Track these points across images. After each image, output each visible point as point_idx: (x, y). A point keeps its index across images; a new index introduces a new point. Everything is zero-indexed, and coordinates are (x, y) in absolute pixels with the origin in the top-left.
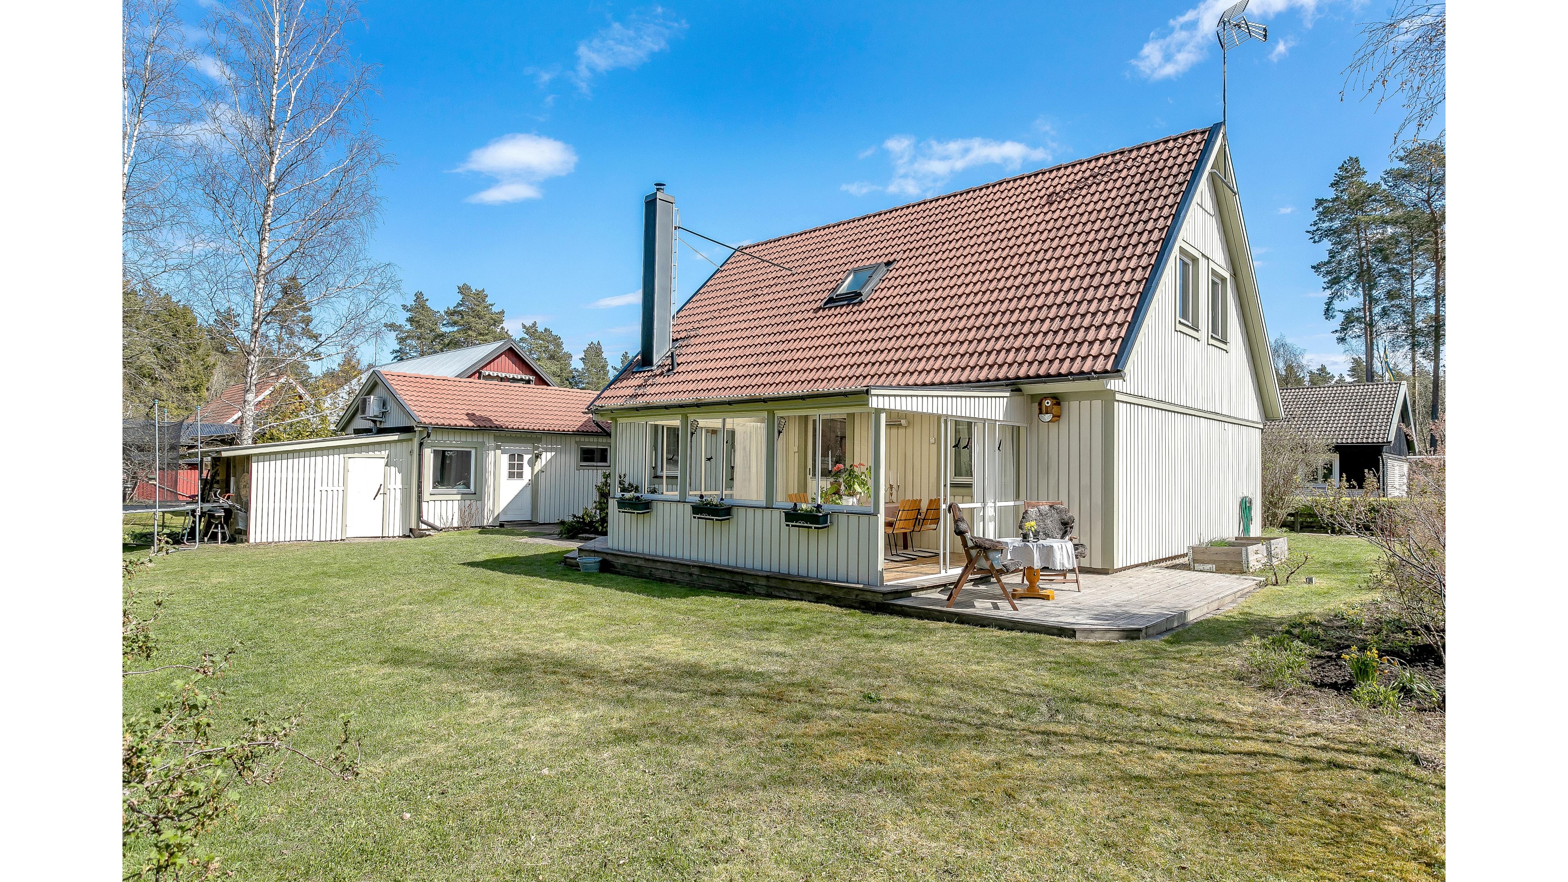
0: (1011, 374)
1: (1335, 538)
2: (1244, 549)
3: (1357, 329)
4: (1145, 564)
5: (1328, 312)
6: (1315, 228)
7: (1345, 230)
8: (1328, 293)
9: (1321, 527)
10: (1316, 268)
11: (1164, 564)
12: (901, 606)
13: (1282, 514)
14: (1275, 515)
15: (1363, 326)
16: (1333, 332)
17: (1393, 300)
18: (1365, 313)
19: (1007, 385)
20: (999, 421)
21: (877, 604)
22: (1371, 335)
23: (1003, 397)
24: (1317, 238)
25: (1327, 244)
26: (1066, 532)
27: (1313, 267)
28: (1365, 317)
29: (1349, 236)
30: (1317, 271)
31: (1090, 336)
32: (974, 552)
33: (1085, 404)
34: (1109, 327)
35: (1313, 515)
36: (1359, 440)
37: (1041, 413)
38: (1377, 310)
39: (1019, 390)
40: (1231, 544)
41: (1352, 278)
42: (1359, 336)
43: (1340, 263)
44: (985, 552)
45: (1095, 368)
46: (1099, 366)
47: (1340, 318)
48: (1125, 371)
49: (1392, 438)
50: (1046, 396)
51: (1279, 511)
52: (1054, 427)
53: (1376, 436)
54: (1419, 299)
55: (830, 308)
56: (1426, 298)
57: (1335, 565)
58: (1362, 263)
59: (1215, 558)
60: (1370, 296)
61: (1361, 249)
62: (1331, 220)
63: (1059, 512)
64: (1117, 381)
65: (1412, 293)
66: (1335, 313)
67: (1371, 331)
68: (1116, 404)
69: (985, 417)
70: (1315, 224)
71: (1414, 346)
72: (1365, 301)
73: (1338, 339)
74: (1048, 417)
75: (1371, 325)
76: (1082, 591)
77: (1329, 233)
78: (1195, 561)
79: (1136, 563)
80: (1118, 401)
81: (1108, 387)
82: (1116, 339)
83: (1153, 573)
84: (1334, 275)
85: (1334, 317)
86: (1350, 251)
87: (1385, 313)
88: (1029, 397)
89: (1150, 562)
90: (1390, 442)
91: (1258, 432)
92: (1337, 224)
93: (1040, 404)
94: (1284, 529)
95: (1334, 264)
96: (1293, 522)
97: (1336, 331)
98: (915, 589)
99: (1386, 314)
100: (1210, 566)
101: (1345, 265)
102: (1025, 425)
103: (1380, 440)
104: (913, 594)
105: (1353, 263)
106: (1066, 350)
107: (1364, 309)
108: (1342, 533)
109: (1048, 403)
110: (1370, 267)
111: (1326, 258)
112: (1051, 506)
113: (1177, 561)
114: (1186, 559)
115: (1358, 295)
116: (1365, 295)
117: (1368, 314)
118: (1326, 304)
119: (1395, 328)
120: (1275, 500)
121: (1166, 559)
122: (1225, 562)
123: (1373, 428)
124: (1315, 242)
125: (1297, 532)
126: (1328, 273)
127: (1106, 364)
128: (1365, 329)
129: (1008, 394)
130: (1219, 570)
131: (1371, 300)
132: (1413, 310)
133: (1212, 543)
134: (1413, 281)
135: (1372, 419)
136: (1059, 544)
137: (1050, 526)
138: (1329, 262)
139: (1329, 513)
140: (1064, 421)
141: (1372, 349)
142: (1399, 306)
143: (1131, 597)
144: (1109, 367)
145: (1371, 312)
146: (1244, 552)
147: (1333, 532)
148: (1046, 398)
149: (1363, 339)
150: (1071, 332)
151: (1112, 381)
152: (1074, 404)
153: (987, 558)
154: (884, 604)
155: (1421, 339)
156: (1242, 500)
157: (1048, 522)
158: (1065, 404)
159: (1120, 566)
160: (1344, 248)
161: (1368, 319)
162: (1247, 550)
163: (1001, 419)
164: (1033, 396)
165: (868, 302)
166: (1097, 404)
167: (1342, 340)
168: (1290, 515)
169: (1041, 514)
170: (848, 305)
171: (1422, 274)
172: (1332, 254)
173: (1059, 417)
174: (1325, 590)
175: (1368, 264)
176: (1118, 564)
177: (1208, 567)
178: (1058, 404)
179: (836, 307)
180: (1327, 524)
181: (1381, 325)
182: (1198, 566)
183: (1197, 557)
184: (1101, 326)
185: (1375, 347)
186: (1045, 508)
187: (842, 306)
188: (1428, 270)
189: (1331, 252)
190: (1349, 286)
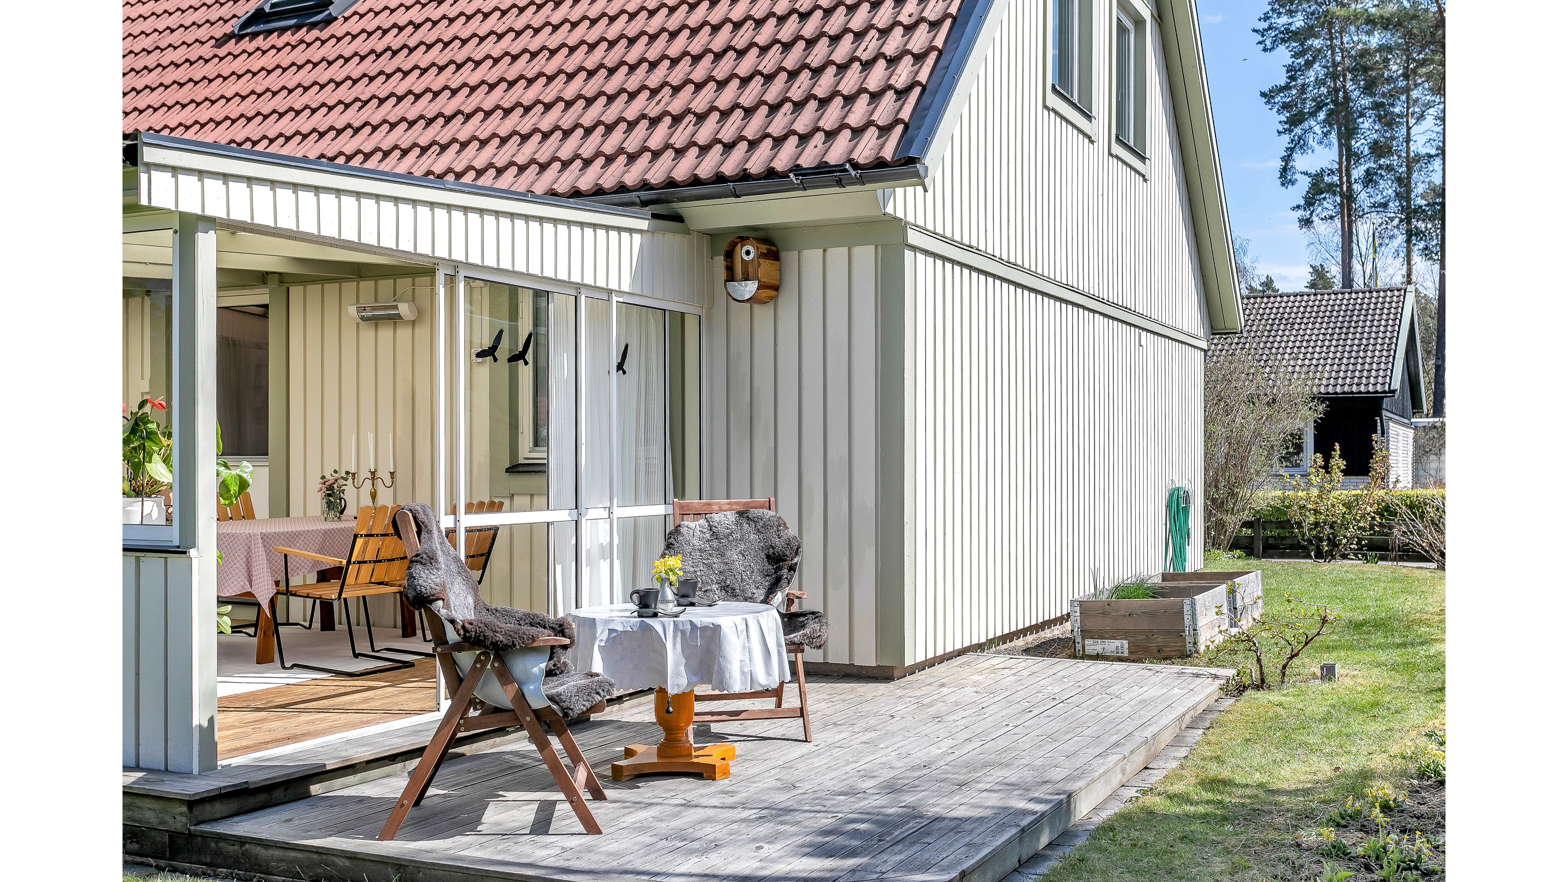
0: (656, 176)
1: (1325, 567)
2: (1187, 601)
3: (1329, 204)
4: (979, 647)
5: (1286, 176)
6: (1266, 25)
7: (1309, 32)
8: (1286, 138)
9: (1299, 546)
10: (1268, 96)
11: (1020, 643)
12: (242, 841)
13: (1233, 522)
14: (1220, 526)
15: (1338, 199)
16: (1293, 209)
17: (1380, 156)
18: (1341, 179)
19: (645, 204)
20: (620, 293)
21: (173, 835)
22: (1349, 216)
23: (631, 231)
24: (1268, 43)
25: (1283, 55)
26: (778, 580)
27: (1263, 95)
28: (1342, 184)
29: (1317, 43)
30: (1268, 102)
31: (849, 84)
32: (466, 659)
33: (836, 255)
34: (893, 61)
35: (1285, 524)
36: (1346, 388)
37: (731, 277)
38: (1358, 172)
39: (678, 218)
40: (1157, 593)
41: (1322, 115)
42: (1332, 218)
43: (1303, 89)
44: (498, 657)
45: (855, 156)
46: (865, 151)
47: (1303, 184)
48: (927, 161)
49: (1396, 384)
50: (743, 235)
51: (1229, 519)
52: (763, 313)
53: (1372, 380)
54: (1418, 158)
55: (255, 35)
56: (1430, 156)
57: (1357, 626)
58: (1336, 90)
59: (1128, 625)
60: (1349, 148)
61: (1335, 65)
62: (1290, 13)
63: (762, 527)
64: (910, 190)
65: (1408, 148)
66: (1295, 177)
67: (1349, 210)
68: (908, 254)
69: (576, 278)
70: (1266, 18)
71: (1411, 235)
72: (1341, 156)
73: (1300, 221)
74: (749, 288)
75: (1349, 197)
76: (814, 736)
77: (1288, 36)
78: (1086, 633)
79: (958, 646)
80: (914, 248)
81: (889, 210)
82: (909, 89)
83: (994, 670)
84: (1294, 111)
85: (1293, 182)
86: (1317, 70)
87: (1369, 179)
88: (706, 239)
89: (991, 643)
90: (1394, 392)
91: (1200, 355)
92: (1298, 22)
93: (729, 255)
94: (1238, 552)
95: (1294, 92)
96: (1251, 538)
97: (1298, 207)
98: (322, 774)
99: (1371, 181)
100: (1117, 643)
101: (1311, 92)
102: (697, 311)
103: (1379, 388)
104: (315, 789)
105: (1323, 90)
106: (789, 117)
107: (1340, 170)
108: (1333, 557)
109: (748, 252)
110: (1347, 98)
111: (1282, 80)
112: (741, 514)
113: (1048, 634)
114: (1068, 626)
115: (1329, 145)
116: (1340, 146)
117: (1345, 179)
118: (1283, 158)
119: (1385, 205)
120: (1222, 493)
121: (1024, 632)
122: (1149, 634)
123: (1367, 367)
124: (1265, 50)
125: (1258, 557)
126: (1286, 106)
127: (882, 147)
128: (1341, 205)
129: (644, 224)
130: (1136, 655)
131: (1349, 155)
132: (1409, 178)
133: (1122, 591)
134: (1409, 129)
135: (1365, 351)
136: (738, 620)
137: (739, 565)
138: (1287, 87)
139: (1312, 519)
140: (787, 299)
141: (1351, 241)
142: (1389, 168)
143: (935, 751)
144: (888, 153)
145: (1349, 176)
146: (1186, 608)
147: (1319, 555)
148: (743, 240)
149: (1338, 222)
150: (805, 75)
151: (899, 191)
152: (812, 257)
153: (505, 676)
154: (191, 835)
155: (1421, 225)
156: (1171, 496)
157: (733, 555)
158: (789, 257)
159: (920, 658)
160: (1309, 64)
161: (1345, 189)
162: (1193, 605)
163: (625, 288)
164: (713, 236)
165: (346, 19)
166: (866, 255)
167: (1307, 222)
168: (1247, 524)
169: (715, 535)
170: (298, 27)
171: (1421, 117)
172: (1293, 72)
173: (776, 288)
174: (1370, 697)
175: (1345, 92)
176: (915, 654)
177: (1112, 646)
178: (773, 255)
179: (270, 32)
180: (1310, 541)
181: (1364, 198)
182: (1093, 646)
183: (1091, 624)
184: (874, 60)
185: (1354, 238)
186: (725, 518)
187: (283, 30)
188: (1431, 111)
189: (1290, 69)
190: (1317, 129)
